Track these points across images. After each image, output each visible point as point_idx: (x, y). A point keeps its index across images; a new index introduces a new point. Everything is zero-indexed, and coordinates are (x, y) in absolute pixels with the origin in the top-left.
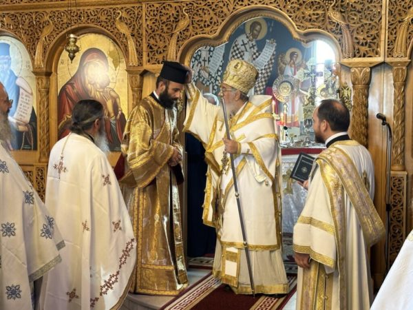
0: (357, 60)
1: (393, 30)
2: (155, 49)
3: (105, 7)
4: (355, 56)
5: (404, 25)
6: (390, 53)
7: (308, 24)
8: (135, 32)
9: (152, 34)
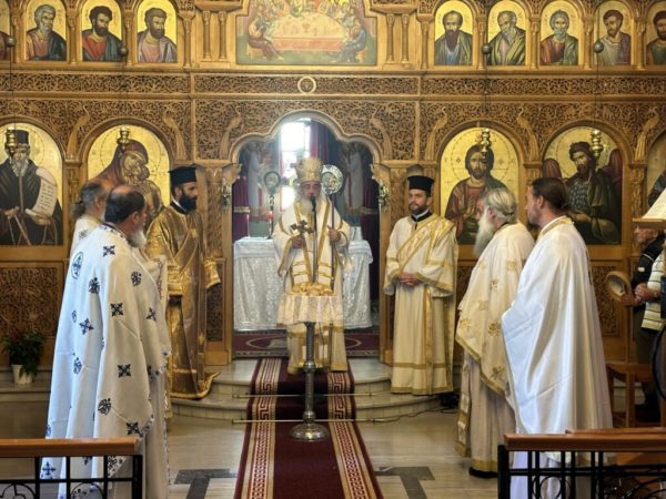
0: (395, 162)
1: (424, 138)
2: (206, 144)
3: (150, 101)
4: (394, 158)
5: (432, 135)
6: (422, 156)
7: (354, 129)
8: (183, 127)
9: (203, 129)
